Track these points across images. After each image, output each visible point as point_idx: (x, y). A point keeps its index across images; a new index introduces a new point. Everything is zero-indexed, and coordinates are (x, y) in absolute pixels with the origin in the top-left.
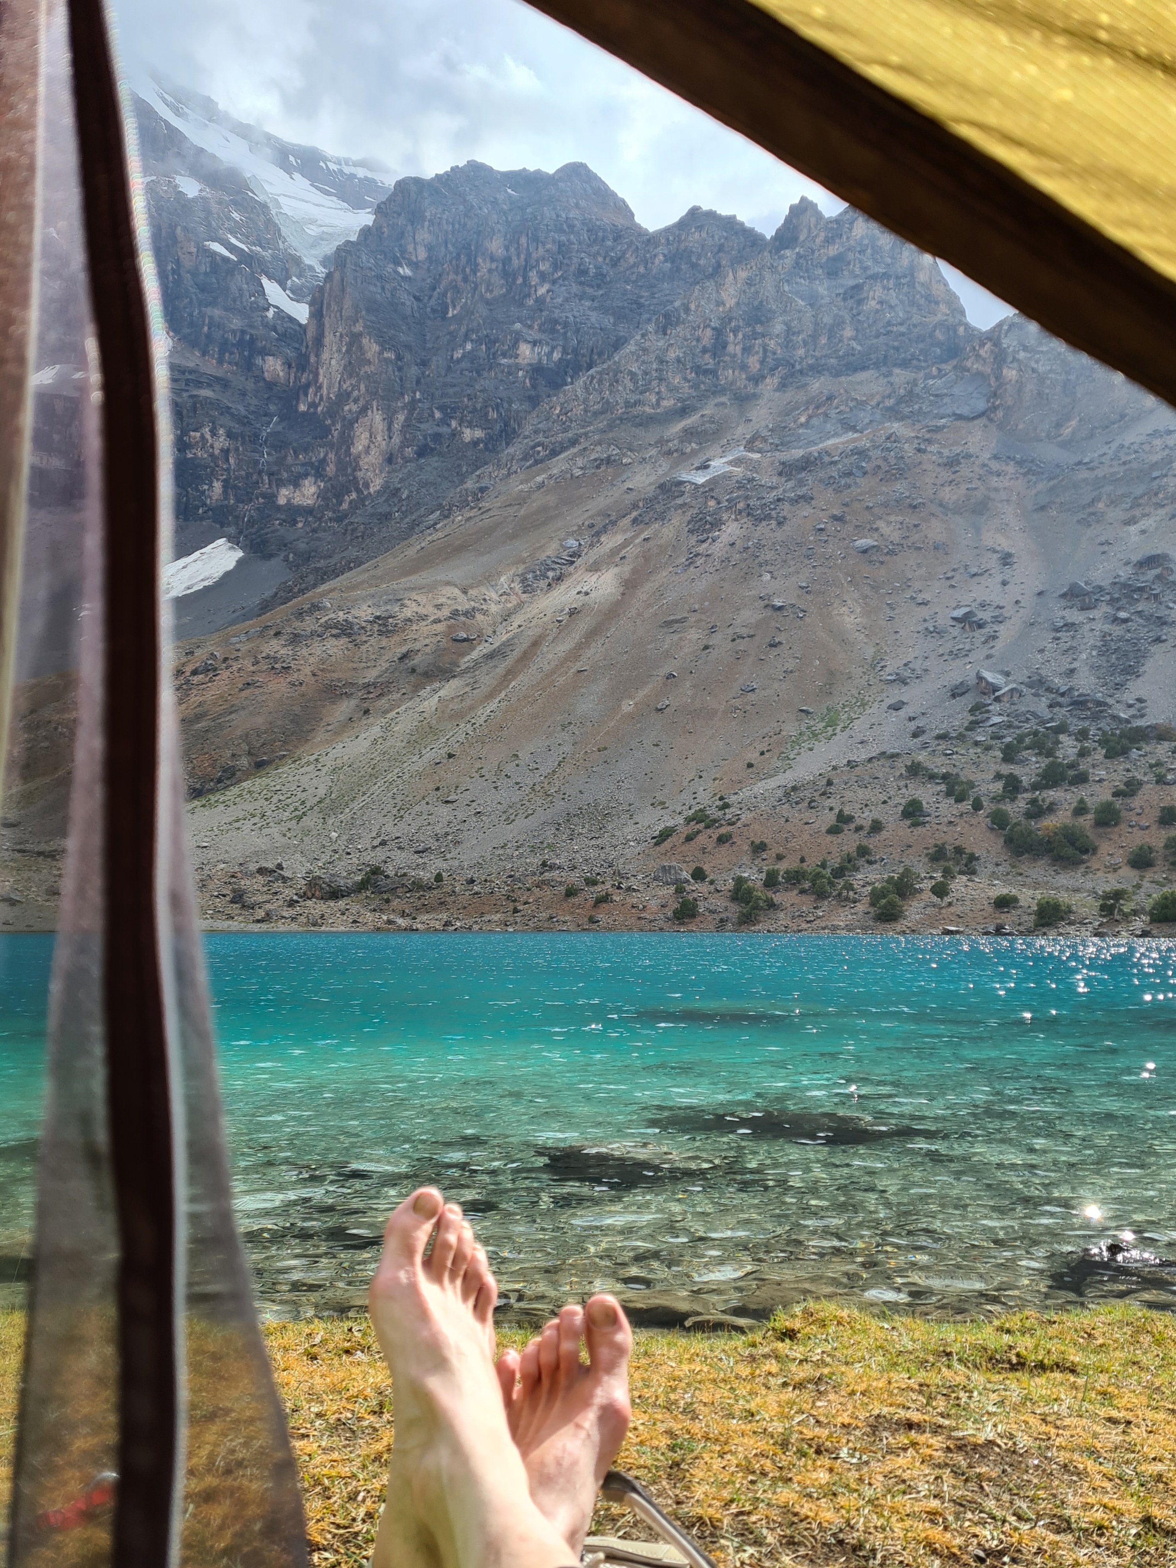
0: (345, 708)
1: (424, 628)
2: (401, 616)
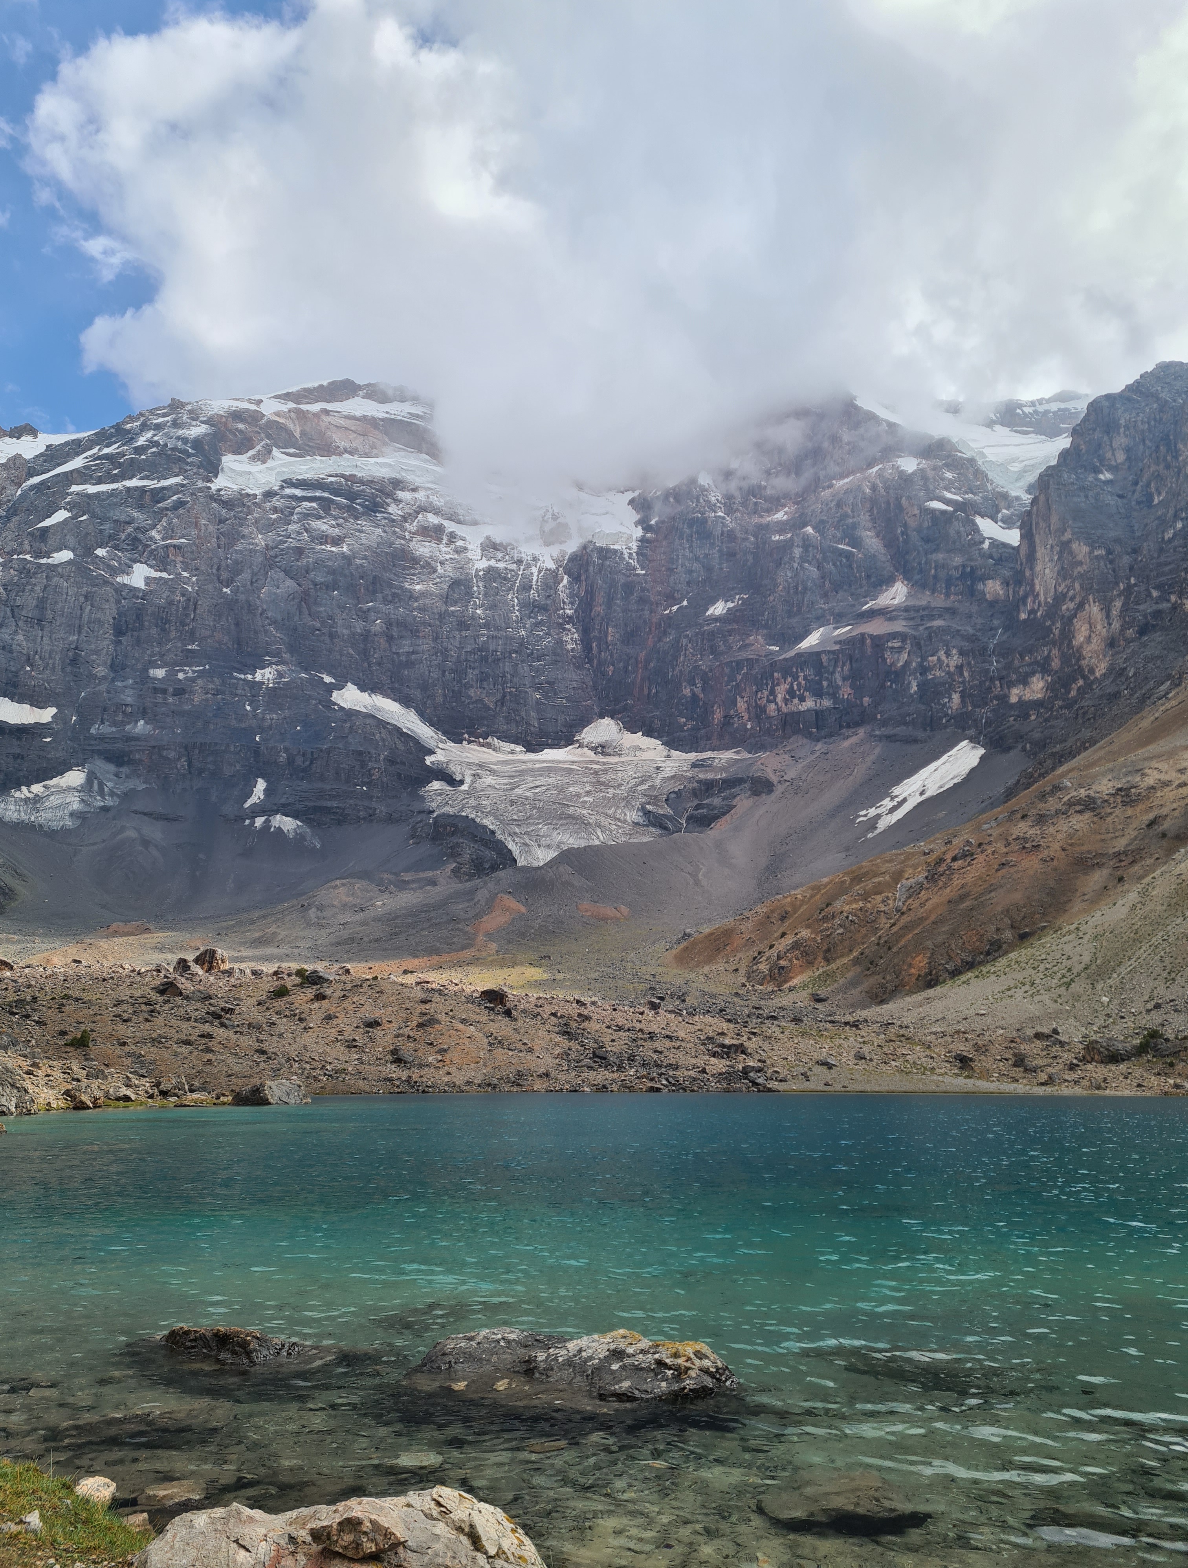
0: (1098, 877)
1: (1169, 794)
2: (1144, 785)
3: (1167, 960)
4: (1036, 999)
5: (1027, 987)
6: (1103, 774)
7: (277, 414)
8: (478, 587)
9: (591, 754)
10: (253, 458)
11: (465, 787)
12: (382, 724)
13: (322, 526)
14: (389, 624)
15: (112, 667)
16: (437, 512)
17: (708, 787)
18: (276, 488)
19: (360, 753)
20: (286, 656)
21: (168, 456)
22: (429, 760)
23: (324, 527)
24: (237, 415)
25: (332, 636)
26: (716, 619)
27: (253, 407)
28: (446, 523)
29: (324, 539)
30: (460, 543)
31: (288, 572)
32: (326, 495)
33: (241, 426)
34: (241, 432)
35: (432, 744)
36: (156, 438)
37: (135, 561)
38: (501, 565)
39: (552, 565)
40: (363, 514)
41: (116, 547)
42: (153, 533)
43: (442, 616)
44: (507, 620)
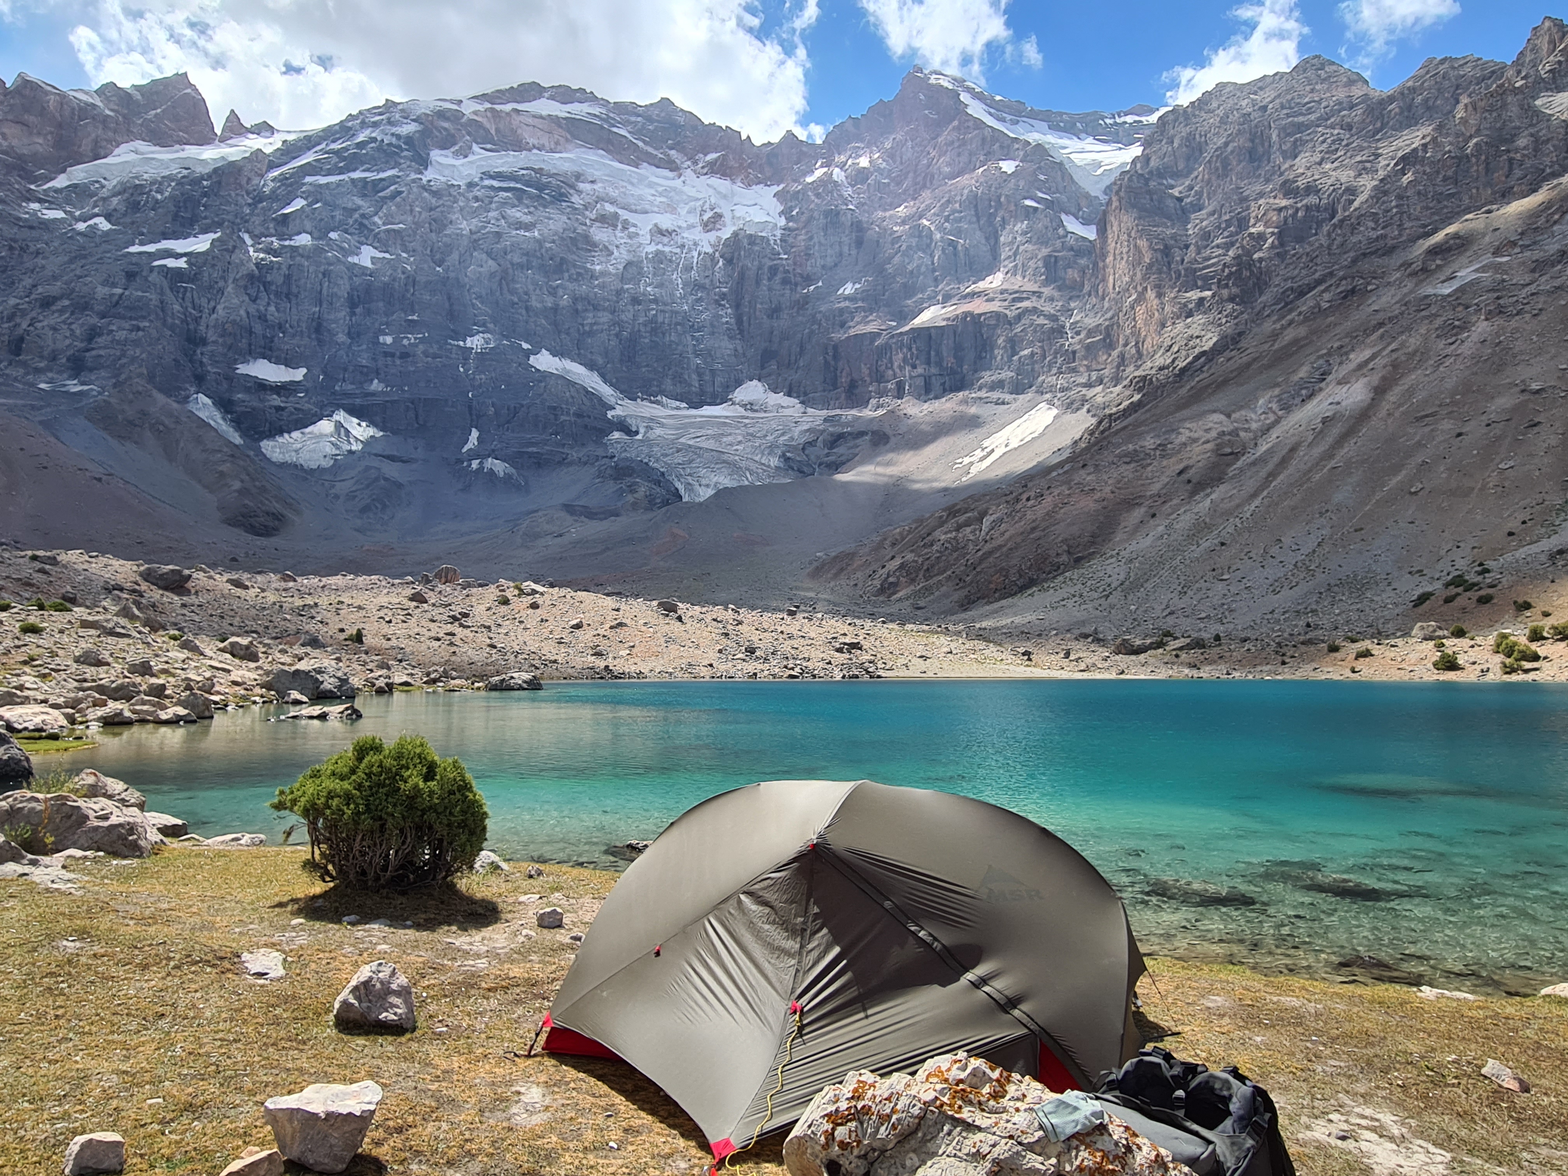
0: (1138, 513)
1: (1197, 449)
2: (1177, 441)
3: (1182, 578)
4: (1083, 607)
5: (1076, 599)
6: (1148, 432)
7: (475, 113)
8: (647, 267)
9: (741, 411)
10: (456, 154)
11: (639, 437)
12: (571, 384)
13: (517, 214)
14: (575, 299)
15: (349, 334)
16: (613, 202)
17: (836, 440)
18: (476, 180)
19: (555, 408)
20: (491, 326)
21: (385, 151)
22: (610, 414)
23: (518, 215)
24: (441, 114)
25: (527, 309)
26: (847, 298)
27: (455, 107)
28: (620, 211)
29: (520, 225)
30: (632, 229)
31: (489, 254)
32: (519, 186)
33: (446, 125)
34: (445, 129)
35: (612, 401)
36: (373, 135)
37: (362, 244)
38: (667, 249)
39: (710, 250)
40: (552, 203)
41: (346, 231)
42: (376, 219)
43: (619, 293)
44: (672, 295)
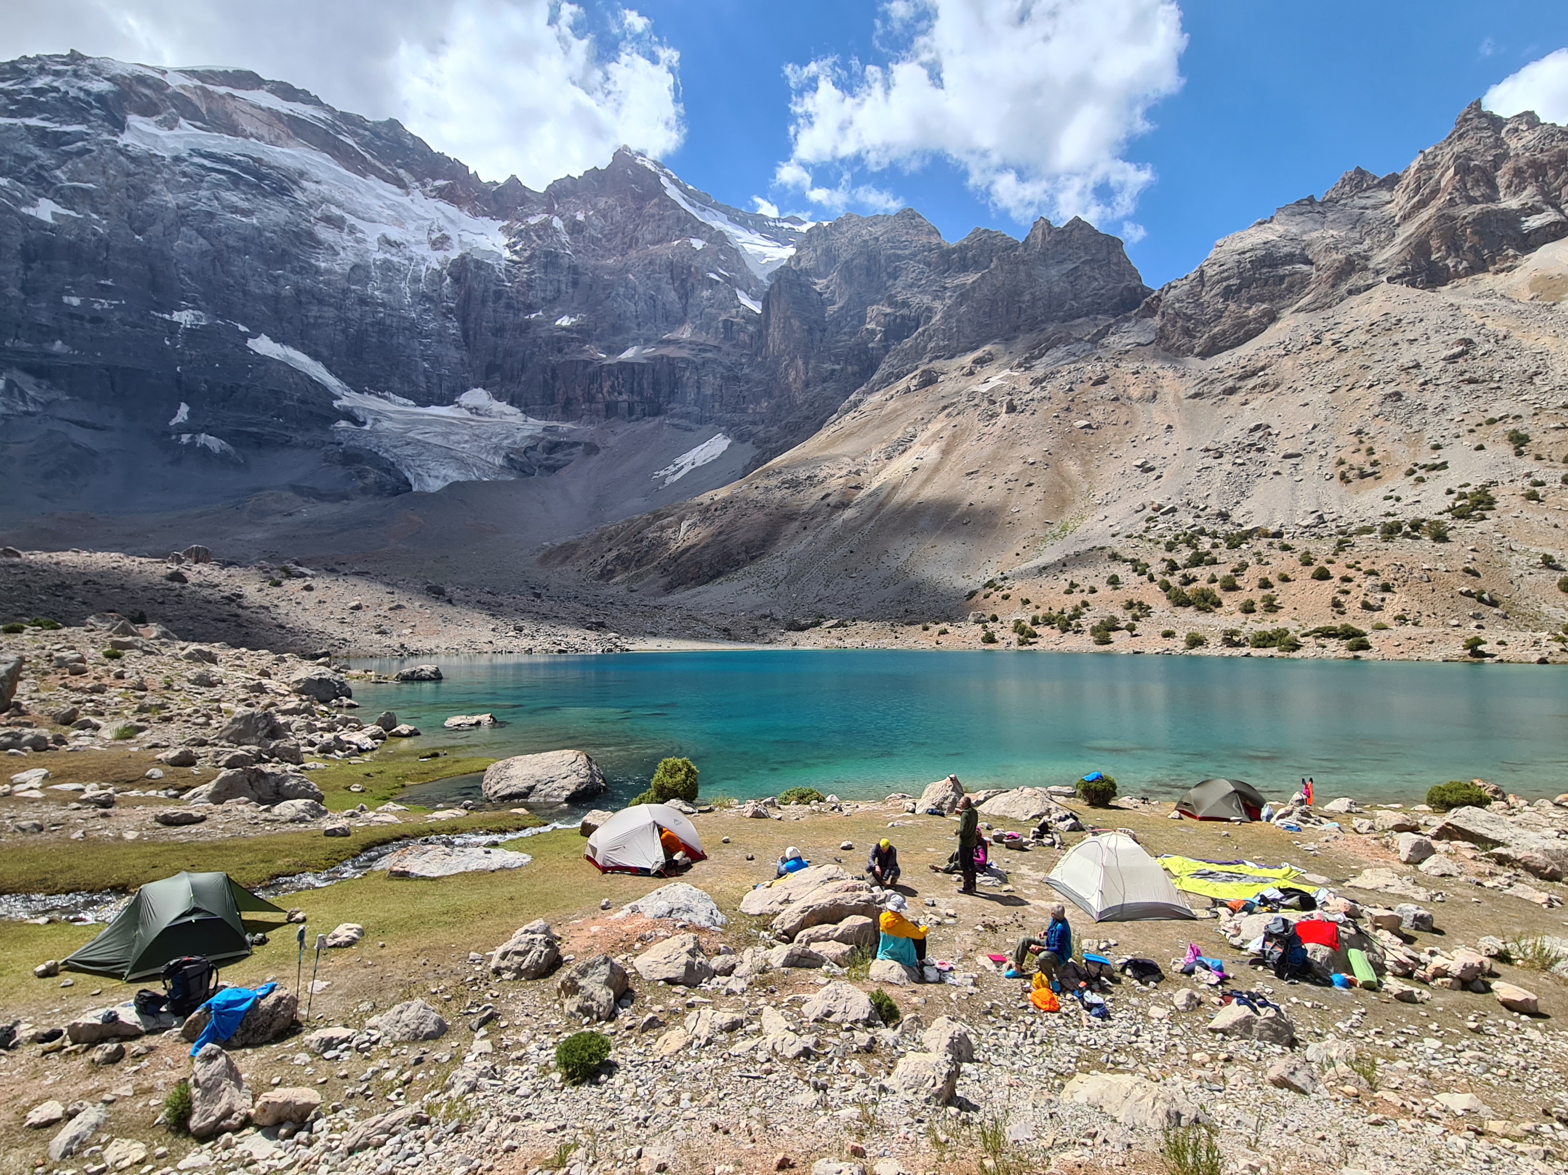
0: (794, 526)
1: (834, 481)
2: (821, 475)
3: (826, 575)
6: (800, 464)
7: (183, 87)
8: (375, 273)
9: (467, 414)
10: (160, 124)
11: (367, 427)
12: (294, 371)
13: (233, 197)
14: (299, 291)
15: (22, 289)
16: (339, 206)
17: (553, 447)
18: (184, 155)
19: (276, 392)
20: (203, 304)
21: (70, 104)
22: (336, 404)
23: (234, 199)
24: (142, 80)
25: (244, 293)
26: (564, 329)
27: (159, 76)
28: (346, 216)
29: (236, 210)
30: (359, 235)
31: (200, 232)
32: (235, 170)
33: (147, 92)
34: (146, 96)
35: (338, 392)
36: (55, 84)
37: (40, 196)
38: (395, 259)
39: (438, 268)
40: (272, 194)
41: (19, 180)
42: (58, 173)
43: (345, 291)
44: (400, 302)
